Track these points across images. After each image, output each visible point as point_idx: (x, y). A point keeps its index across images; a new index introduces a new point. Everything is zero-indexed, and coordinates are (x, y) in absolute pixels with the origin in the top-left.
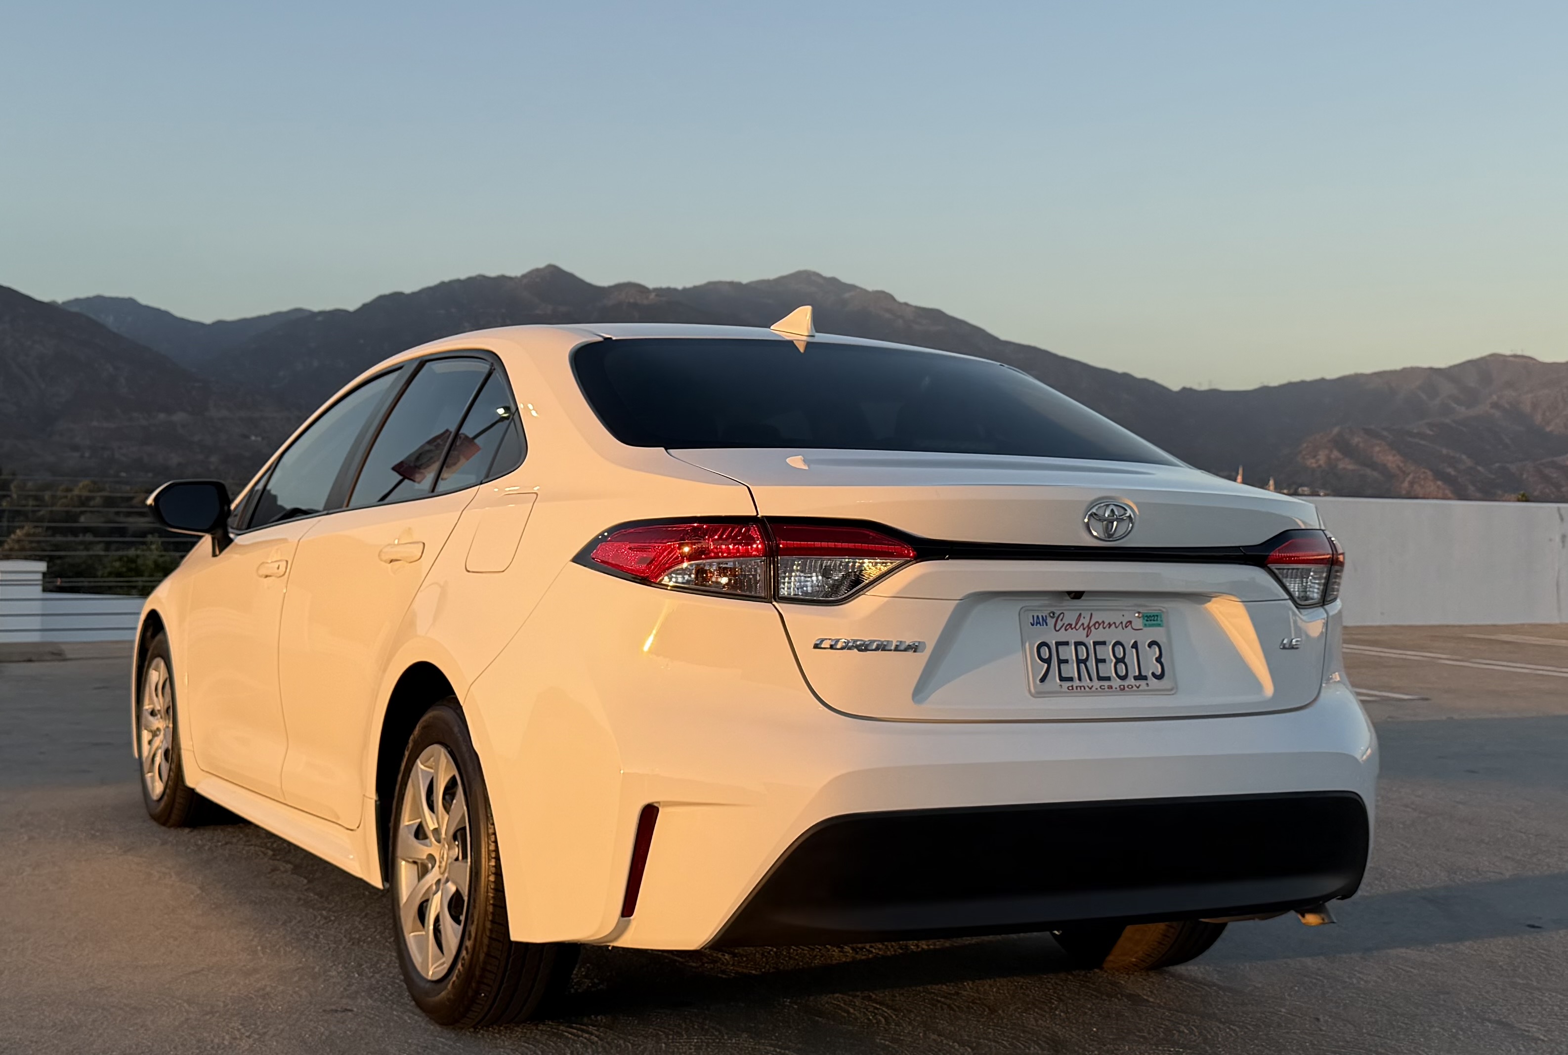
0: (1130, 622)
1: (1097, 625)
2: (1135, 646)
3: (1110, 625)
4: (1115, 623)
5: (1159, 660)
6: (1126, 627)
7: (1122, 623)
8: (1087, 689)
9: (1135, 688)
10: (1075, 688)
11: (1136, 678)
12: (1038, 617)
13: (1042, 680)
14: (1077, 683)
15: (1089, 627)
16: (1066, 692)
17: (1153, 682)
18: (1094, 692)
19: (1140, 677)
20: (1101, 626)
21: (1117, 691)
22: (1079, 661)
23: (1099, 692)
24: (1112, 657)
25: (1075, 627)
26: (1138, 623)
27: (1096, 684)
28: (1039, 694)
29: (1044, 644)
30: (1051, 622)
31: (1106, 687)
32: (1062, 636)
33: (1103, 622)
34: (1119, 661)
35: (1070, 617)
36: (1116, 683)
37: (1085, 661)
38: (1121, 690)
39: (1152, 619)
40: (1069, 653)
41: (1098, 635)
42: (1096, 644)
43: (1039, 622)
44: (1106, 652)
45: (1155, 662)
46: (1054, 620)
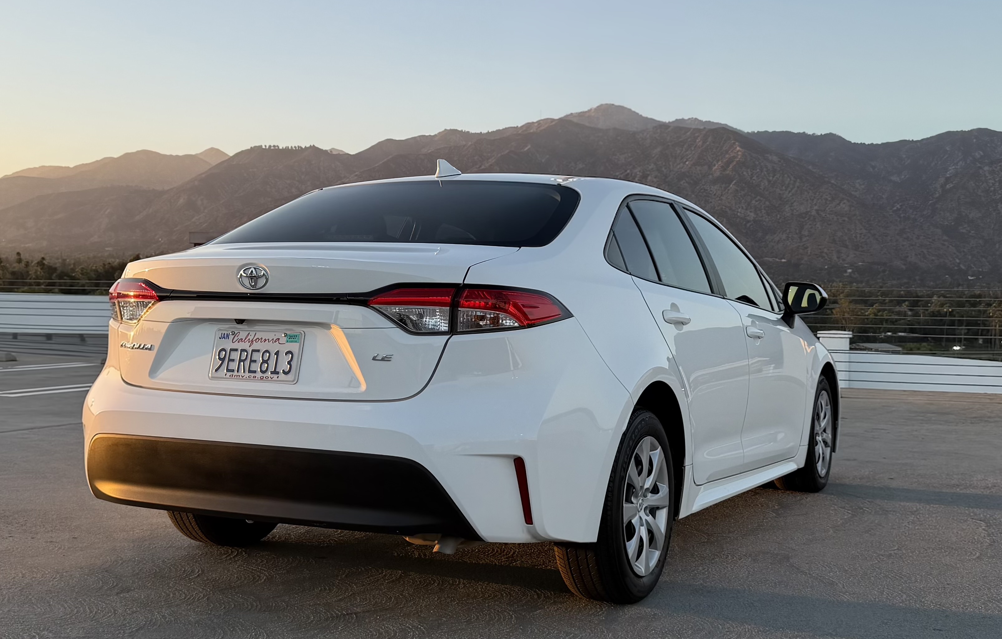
0: (279, 339)
1: (257, 341)
2: (277, 353)
3: (265, 340)
4: (269, 339)
5: (289, 363)
6: (275, 342)
7: (273, 339)
8: (241, 377)
9: (270, 378)
10: (234, 376)
11: (272, 373)
12: (224, 334)
13: (216, 371)
14: (236, 373)
15: (252, 341)
16: (228, 378)
17: (282, 376)
18: (244, 379)
19: (275, 372)
20: (260, 341)
21: (258, 380)
22: (240, 361)
23: (247, 379)
24: (261, 359)
25: (244, 341)
26: (283, 340)
27: (247, 374)
28: (213, 378)
29: (223, 350)
30: (231, 337)
31: (252, 377)
32: (234, 346)
33: (262, 338)
34: (264, 362)
35: (243, 335)
36: (259, 375)
37: (244, 361)
38: (261, 379)
39: (292, 338)
40: (236, 356)
41: (256, 346)
42: (253, 351)
43: (224, 337)
44: (258, 357)
45: (287, 363)
46: (234, 336)
